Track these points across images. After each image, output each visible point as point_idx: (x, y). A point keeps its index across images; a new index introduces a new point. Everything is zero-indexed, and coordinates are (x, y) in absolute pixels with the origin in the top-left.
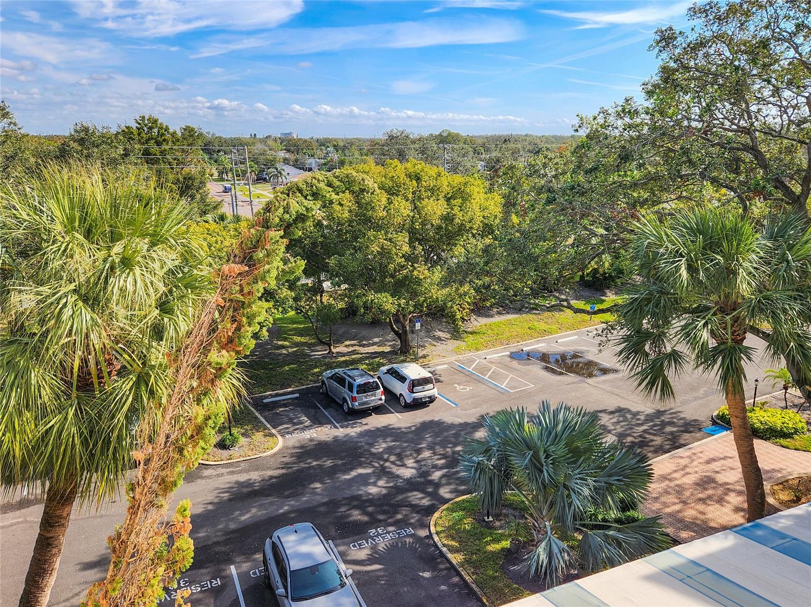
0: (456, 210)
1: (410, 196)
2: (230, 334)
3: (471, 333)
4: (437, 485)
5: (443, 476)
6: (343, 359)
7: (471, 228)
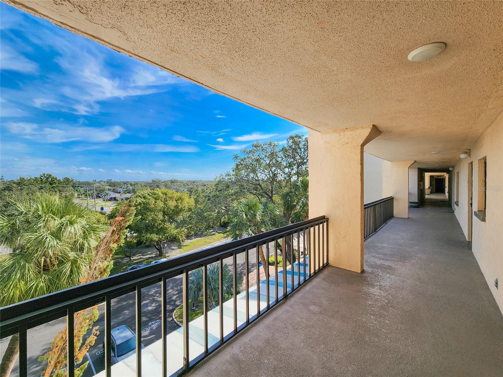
0: (179, 204)
1: (163, 200)
2: (117, 238)
3: (185, 246)
4: (175, 301)
5: (177, 297)
6: (136, 261)
7: (184, 209)
